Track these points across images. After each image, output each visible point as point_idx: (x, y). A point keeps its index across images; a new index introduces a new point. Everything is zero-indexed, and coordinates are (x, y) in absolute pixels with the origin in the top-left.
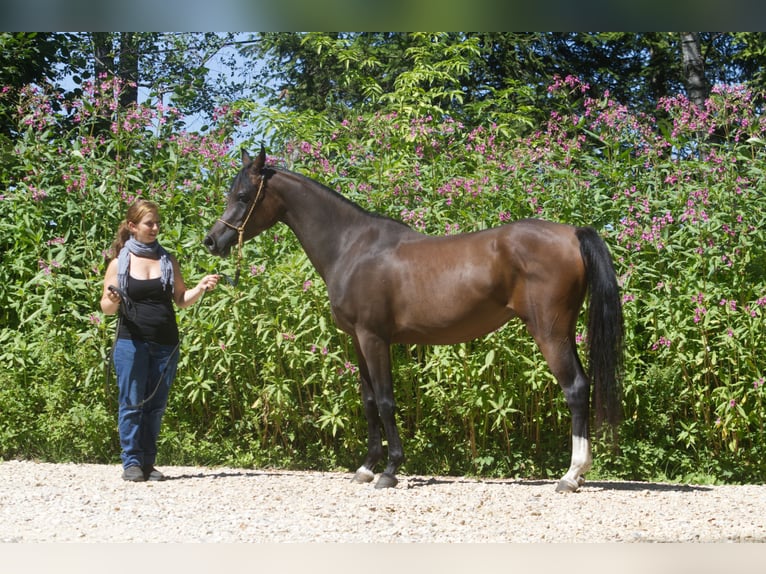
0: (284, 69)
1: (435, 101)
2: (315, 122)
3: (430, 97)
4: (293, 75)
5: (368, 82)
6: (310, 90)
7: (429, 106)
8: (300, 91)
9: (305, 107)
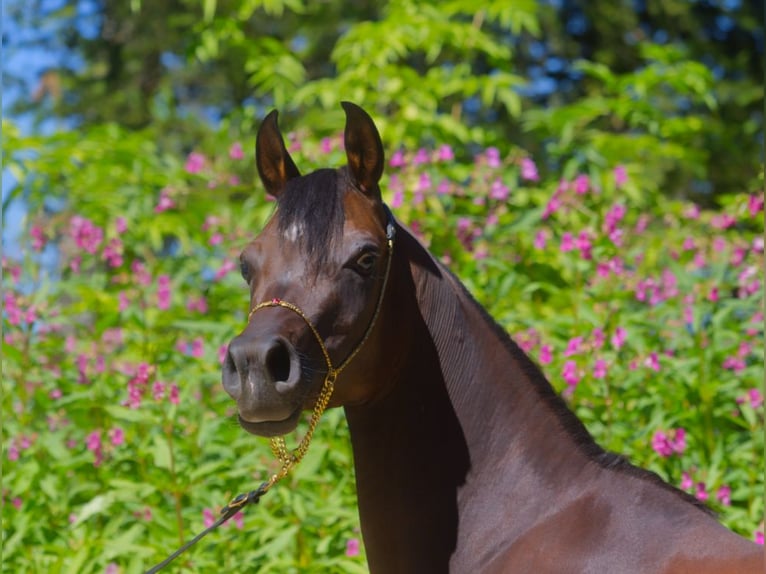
0: (50, 26)
1: (444, 106)
2: (124, 160)
3: (432, 93)
4: (73, 40)
5: (265, 52)
6: (115, 78)
7: (428, 119)
8: (88, 82)
9: (99, 121)
